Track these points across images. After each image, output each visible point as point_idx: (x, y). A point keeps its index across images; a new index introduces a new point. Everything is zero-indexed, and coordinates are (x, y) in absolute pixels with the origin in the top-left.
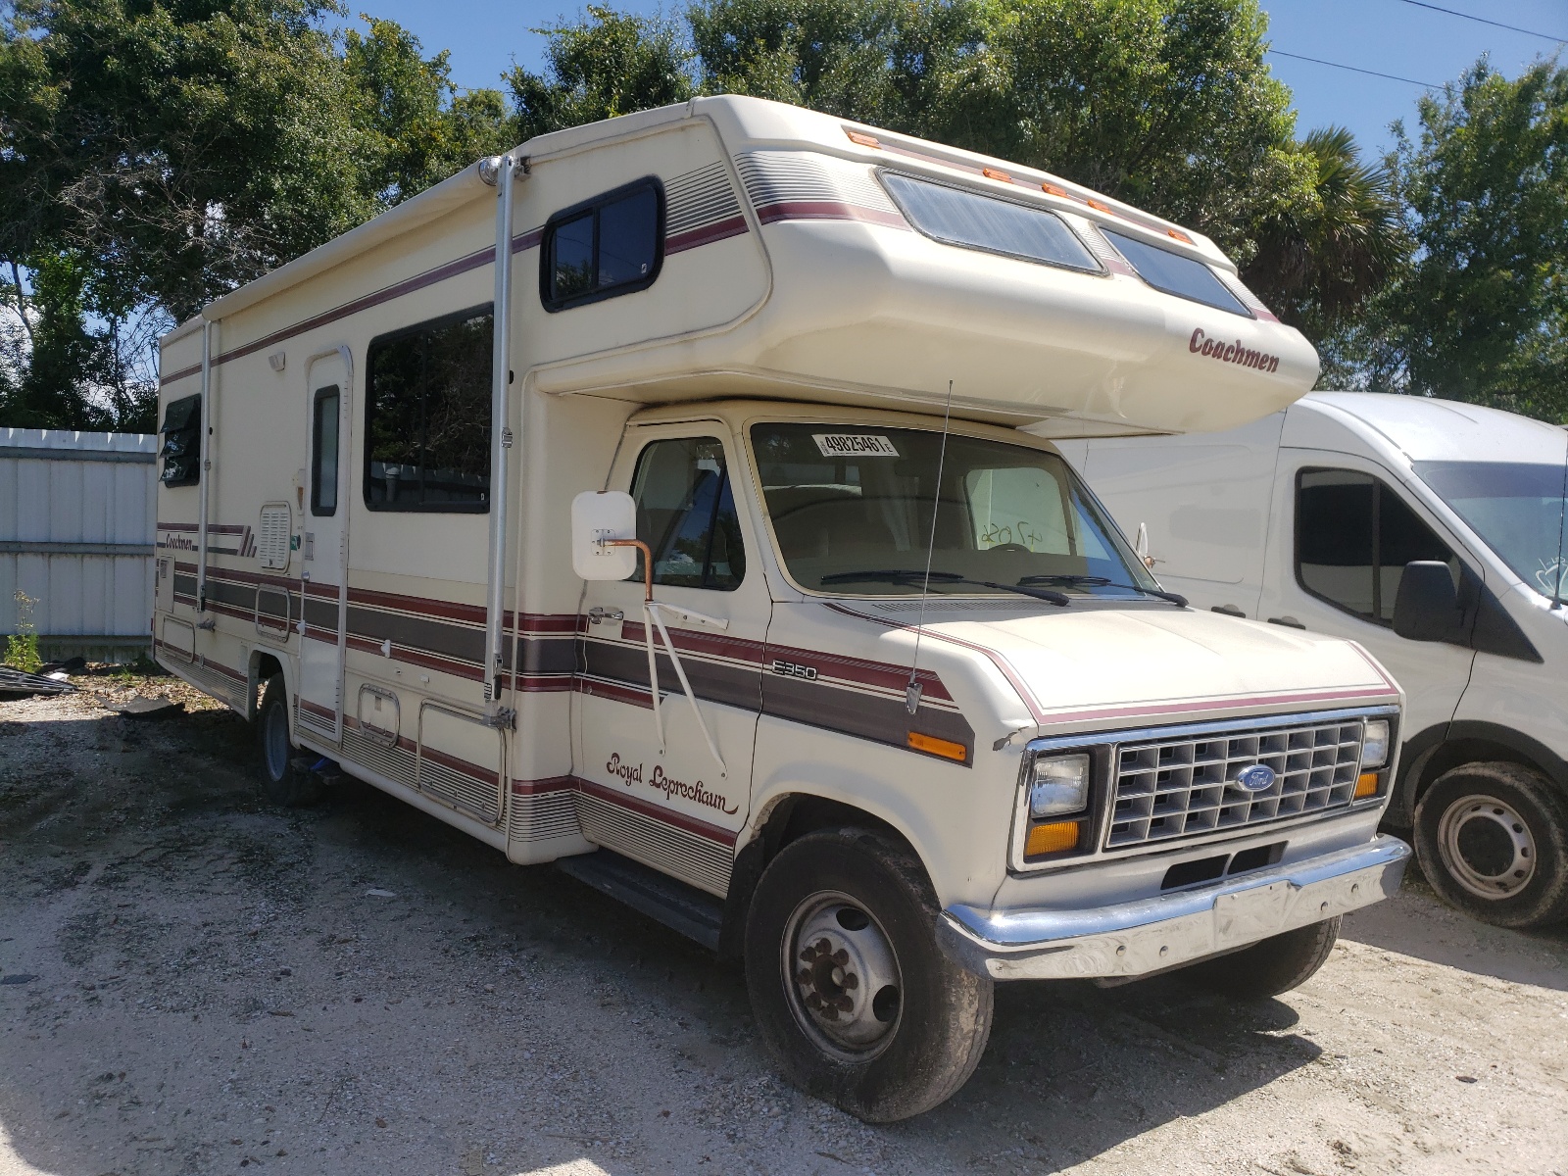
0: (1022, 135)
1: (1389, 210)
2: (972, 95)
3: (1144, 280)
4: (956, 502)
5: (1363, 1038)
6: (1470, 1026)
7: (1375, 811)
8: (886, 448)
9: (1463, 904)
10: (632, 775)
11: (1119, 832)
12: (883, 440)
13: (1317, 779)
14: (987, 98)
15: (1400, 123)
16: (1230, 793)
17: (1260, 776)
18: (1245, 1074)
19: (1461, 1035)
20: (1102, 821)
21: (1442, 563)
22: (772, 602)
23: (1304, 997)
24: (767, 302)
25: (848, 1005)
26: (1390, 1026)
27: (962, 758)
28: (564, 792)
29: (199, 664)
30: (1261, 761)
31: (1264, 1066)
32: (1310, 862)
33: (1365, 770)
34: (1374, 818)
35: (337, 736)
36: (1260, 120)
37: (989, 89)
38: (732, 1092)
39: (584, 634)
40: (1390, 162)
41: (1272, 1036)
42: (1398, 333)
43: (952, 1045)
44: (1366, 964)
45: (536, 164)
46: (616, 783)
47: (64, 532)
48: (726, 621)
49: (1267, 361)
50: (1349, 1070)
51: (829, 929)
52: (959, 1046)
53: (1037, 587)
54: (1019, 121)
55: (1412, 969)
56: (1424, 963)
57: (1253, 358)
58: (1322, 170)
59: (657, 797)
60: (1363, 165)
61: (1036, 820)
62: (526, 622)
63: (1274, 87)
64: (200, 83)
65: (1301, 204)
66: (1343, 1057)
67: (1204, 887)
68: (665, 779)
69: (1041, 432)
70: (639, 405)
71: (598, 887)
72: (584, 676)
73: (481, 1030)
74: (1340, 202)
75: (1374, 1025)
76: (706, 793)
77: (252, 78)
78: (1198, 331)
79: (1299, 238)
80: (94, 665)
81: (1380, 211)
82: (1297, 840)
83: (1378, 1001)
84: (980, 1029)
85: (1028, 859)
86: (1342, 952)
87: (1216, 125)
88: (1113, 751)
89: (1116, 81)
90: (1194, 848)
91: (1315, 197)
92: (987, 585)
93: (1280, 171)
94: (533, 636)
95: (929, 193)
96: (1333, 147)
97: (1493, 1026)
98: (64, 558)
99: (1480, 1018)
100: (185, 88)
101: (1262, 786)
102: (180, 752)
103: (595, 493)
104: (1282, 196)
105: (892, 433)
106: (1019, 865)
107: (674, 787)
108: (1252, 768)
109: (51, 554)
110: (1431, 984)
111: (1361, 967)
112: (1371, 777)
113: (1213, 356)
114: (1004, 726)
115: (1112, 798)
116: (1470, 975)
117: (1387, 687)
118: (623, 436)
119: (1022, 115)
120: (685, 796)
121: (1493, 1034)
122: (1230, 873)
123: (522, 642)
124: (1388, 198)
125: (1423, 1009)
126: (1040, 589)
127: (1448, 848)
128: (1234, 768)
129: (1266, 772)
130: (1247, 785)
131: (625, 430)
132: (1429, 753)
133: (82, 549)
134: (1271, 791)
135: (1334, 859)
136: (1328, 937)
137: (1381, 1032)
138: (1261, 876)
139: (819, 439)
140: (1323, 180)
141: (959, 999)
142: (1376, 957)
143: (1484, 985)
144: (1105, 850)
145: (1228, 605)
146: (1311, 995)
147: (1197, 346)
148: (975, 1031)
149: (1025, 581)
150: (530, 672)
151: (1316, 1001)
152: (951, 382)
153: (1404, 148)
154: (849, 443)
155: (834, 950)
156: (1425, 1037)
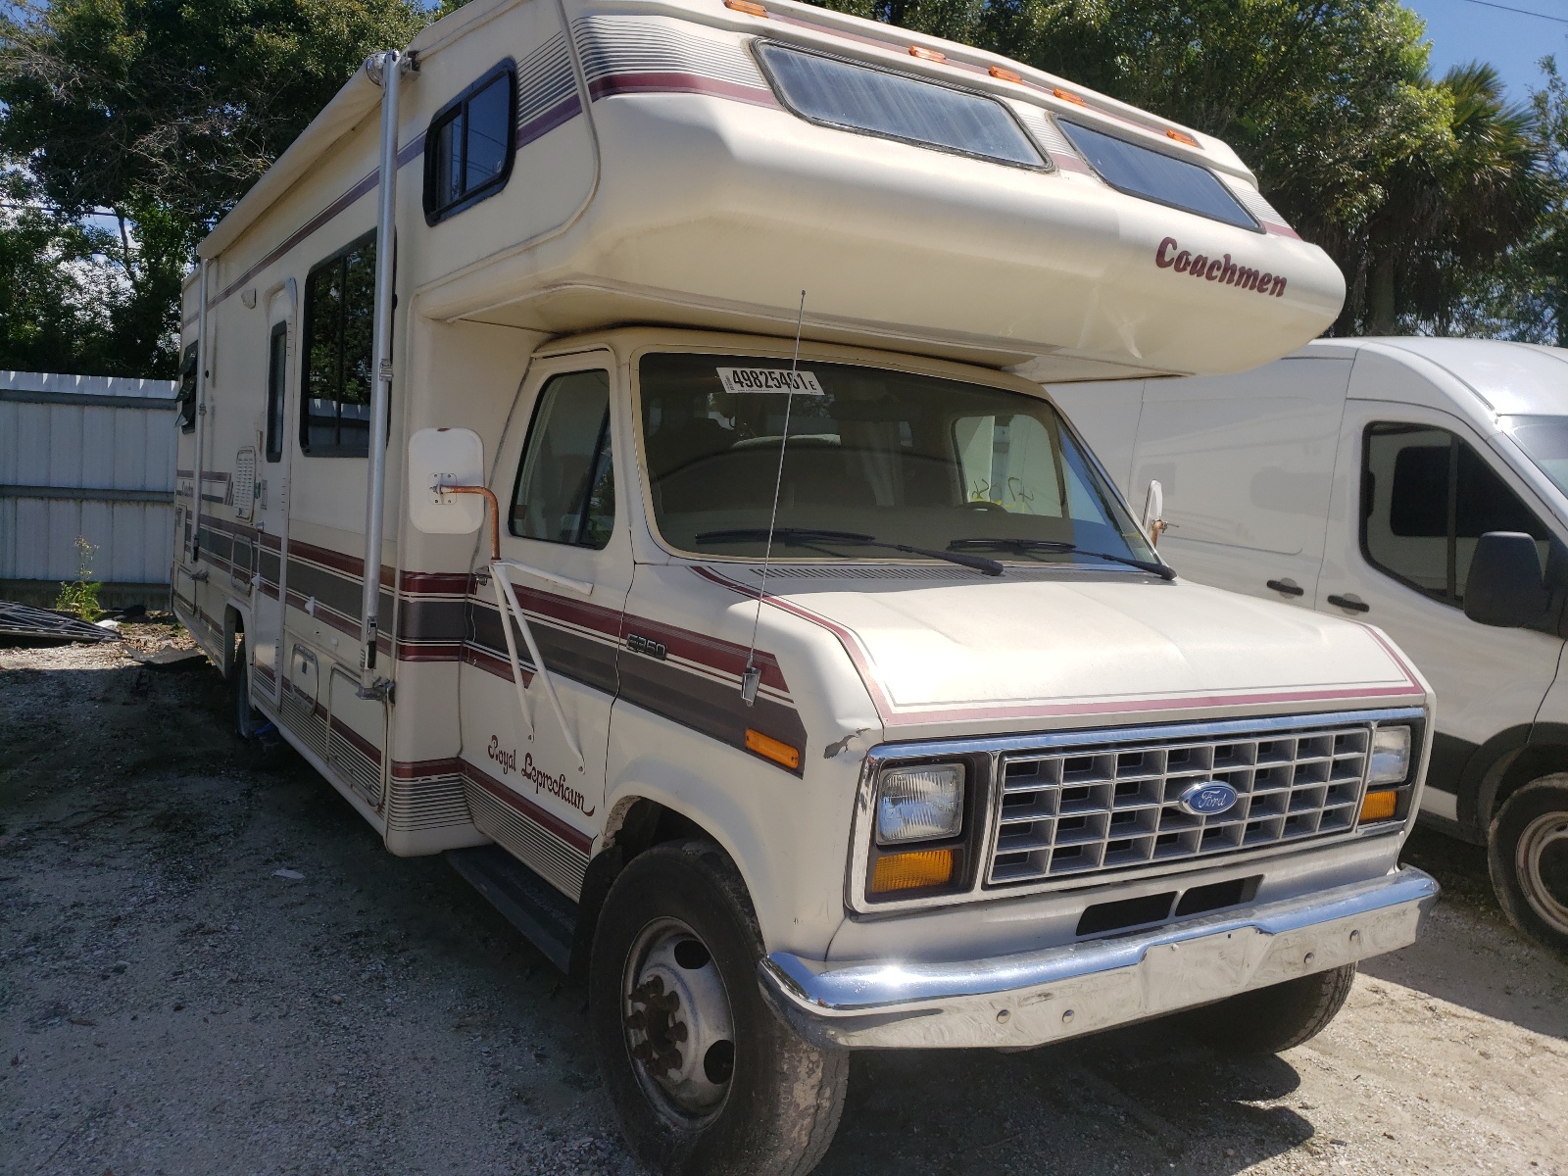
0: (1118, 71)
1: (1536, 152)
2: (1066, 29)
3: (1104, 180)
4: (945, 460)
5: (1375, 1116)
6: (1515, 1104)
7: (1390, 839)
8: (809, 385)
9: (1542, 941)
10: (506, 760)
11: (1004, 865)
12: (809, 376)
13: (1301, 799)
14: (1082, 31)
15: (1552, 59)
16: (1171, 815)
17: (1214, 796)
18: (1205, 1161)
19: (1501, 1117)
20: (980, 849)
21: (1526, 535)
22: (635, 563)
23: (1315, 1054)
24: (594, 194)
25: (677, 1060)
26: (1413, 1101)
27: (793, 764)
28: (451, 776)
29: (198, 616)
30: (1217, 777)
31: (1231, 1152)
32: (1294, 902)
33: (1372, 788)
34: (1394, 845)
35: (276, 700)
36: (1388, 55)
37: (1083, 23)
38: (542, 1156)
39: (474, 596)
40: (1540, 102)
41: (1257, 1108)
42: (1546, 285)
43: (784, 1124)
44: (1404, 1014)
45: (424, 59)
46: (494, 770)
47: (126, 480)
48: (590, 586)
49: (1269, 281)
50: (1343, 1163)
51: (665, 966)
52: (794, 1126)
53: (965, 553)
54: (1115, 57)
55: (1460, 1023)
56: (1477, 1015)
57: (1248, 278)
58: (1457, 109)
59: (525, 788)
60: (1509, 102)
61: (883, 848)
62: (408, 582)
63: (1404, 17)
64: (275, 30)
65: (1430, 144)
66: (1340, 1143)
67: (1136, 933)
68: (534, 769)
69: (1030, 375)
70: (547, 336)
71: (476, 887)
72: (472, 645)
73: (296, 1054)
74: (1482, 144)
75: (1393, 1099)
76: (568, 788)
77: (324, 25)
78: (1167, 241)
79: (1433, 182)
80: (157, 613)
81: (1526, 152)
82: (1275, 875)
83: (1408, 1066)
84: (826, 1104)
85: (871, 897)
86: (1378, 996)
87: (1340, 59)
88: (995, 764)
89: (1225, 13)
90: (1126, 883)
91: (1448, 136)
92: (901, 548)
93: (1410, 108)
94: (413, 597)
95: (821, 68)
96: (1473, 84)
97: (1545, 1105)
98: (126, 506)
99: (1532, 1094)
100: (256, 36)
101: (1217, 808)
102: (181, 707)
103: (435, 431)
104: (1411, 135)
105: (818, 368)
106: (860, 904)
107: (540, 778)
108: (1204, 784)
109: (114, 501)
110: (1481, 1045)
111: (1399, 1017)
112: (1389, 796)
113: (1191, 273)
114: (838, 726)
115: (993, 821)
116: (1532, 1035)
117: (1410, 684)
118: (528, 371)
119: (1119, 51)
120: (550, 790)
121: (1542, 1117)
122: (1178, 914)
123: (403, 604)
124: (1537, 139)
125: (1462, 1079)
126: (971, 554)
127: (1528, 874)
128: (1175, 787)
129: (1223, 791)
130: (1194, 806)
131: (530, 364)
132: (1511, 757)
133: (144, 496)
134: (1235, 813)
135: (1328, 898)
136: (1337, 987)
137: (1399, 1108)
138: (1218, 920)
139: (724, 373)
140: (1463, 119)
141: (795, 1068)
142: (1419, 1005)
143: (1546, 1049)
144: (985, 887)
145: (1286, 579)
146: (1323, 1053)
147: (1167, 259)
148: (818, 1107)
149: (956, 545)
150: (411, 638)
151: (1330, 1061)
152: (803, 293)
153: (1556, 87)
154: (762, 378)
155: (666, 993)
156: (1455, 1117)
